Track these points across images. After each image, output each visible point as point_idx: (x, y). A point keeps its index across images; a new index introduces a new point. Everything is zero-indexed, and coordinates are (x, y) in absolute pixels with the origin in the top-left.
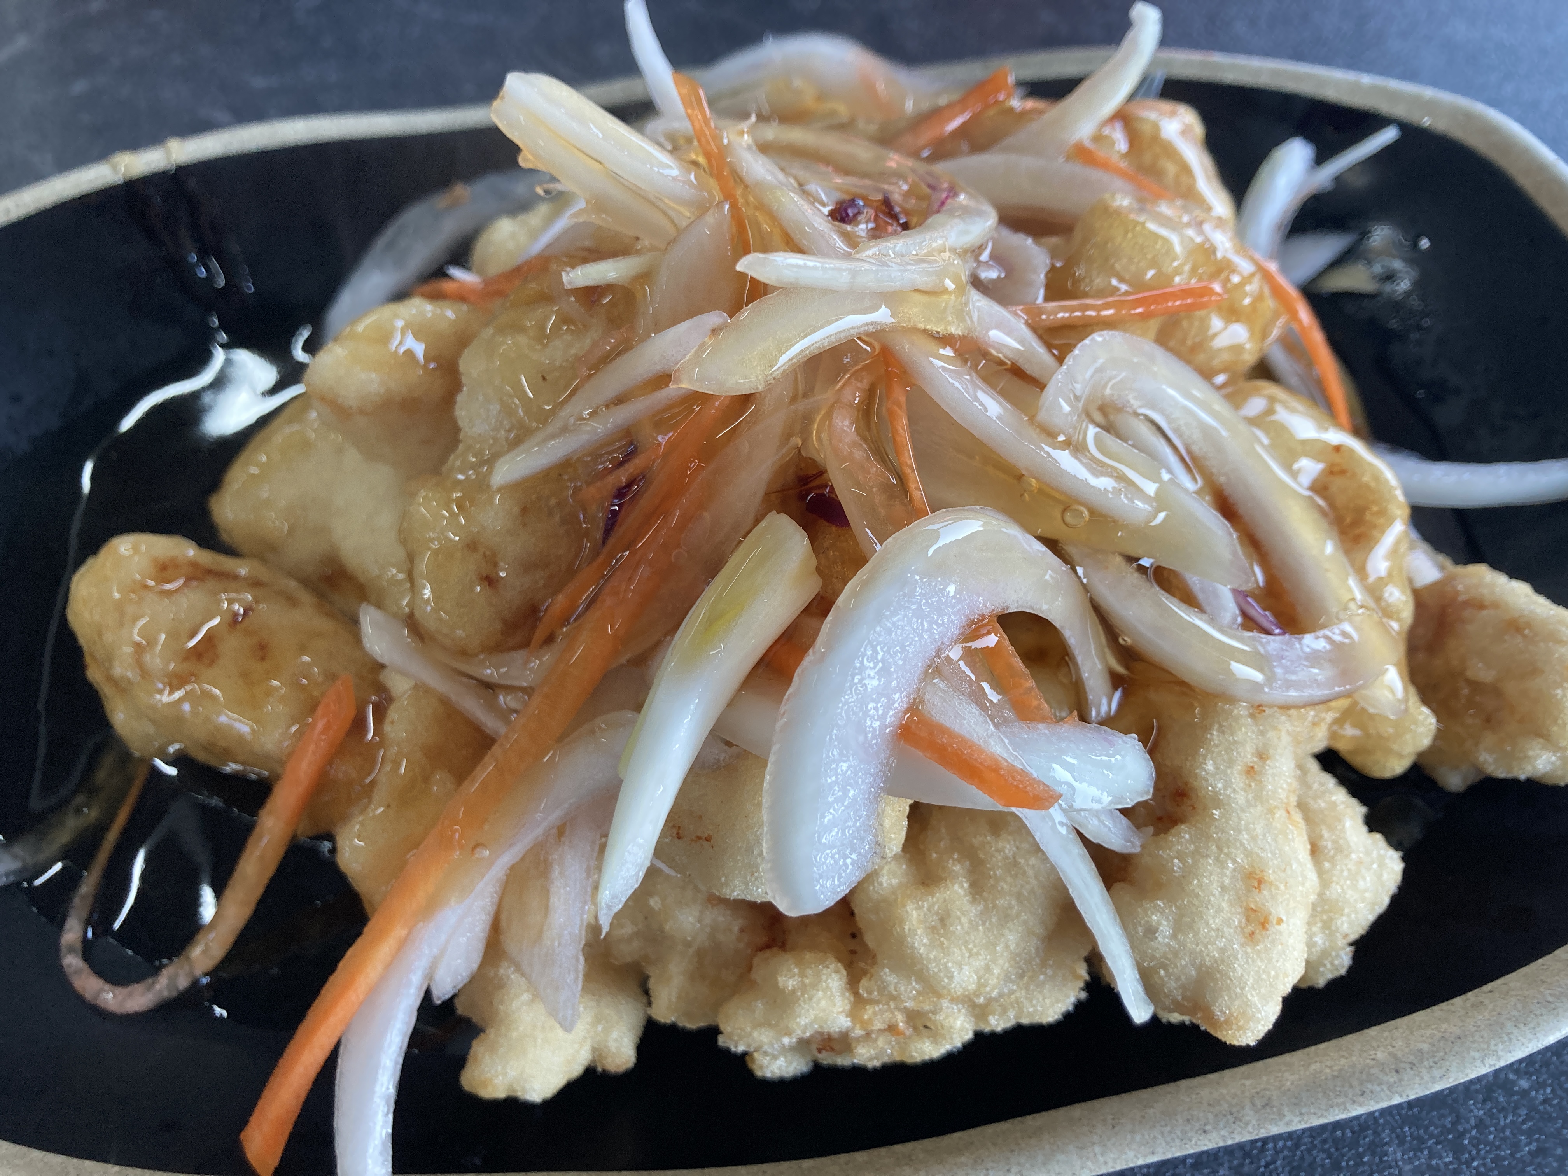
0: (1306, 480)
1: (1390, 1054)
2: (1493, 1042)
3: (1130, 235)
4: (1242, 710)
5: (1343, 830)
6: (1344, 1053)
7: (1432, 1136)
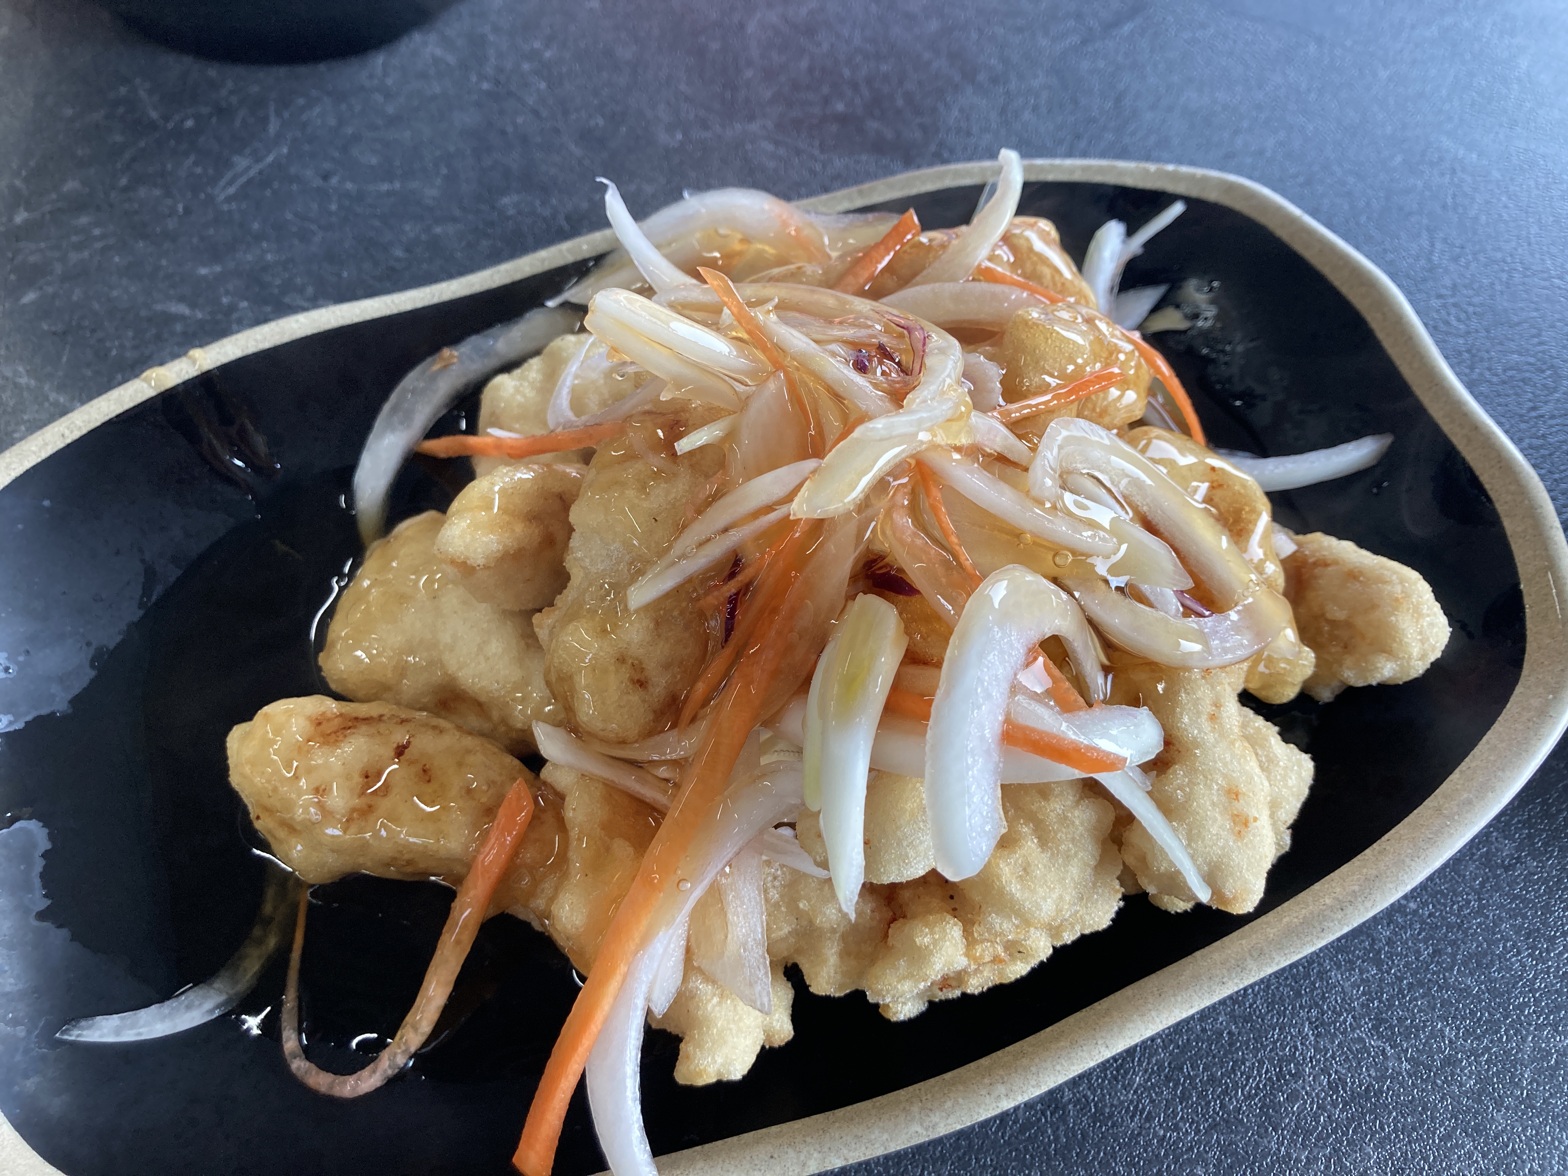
0: (1199, 496)
1: (1334, 898)
2: (1400, 875)
3: (1050, 341)
4: (1196, 673)
5: (1270, 746)
6: (1302, 906)
7: (1358, 958)
